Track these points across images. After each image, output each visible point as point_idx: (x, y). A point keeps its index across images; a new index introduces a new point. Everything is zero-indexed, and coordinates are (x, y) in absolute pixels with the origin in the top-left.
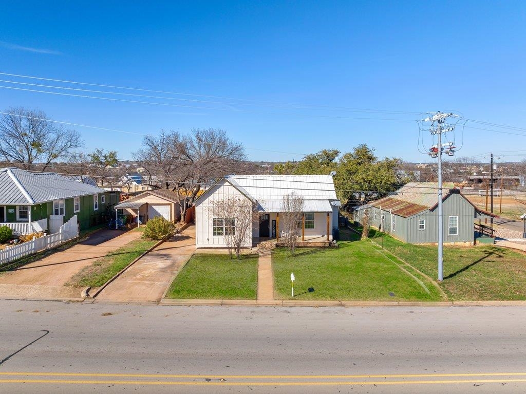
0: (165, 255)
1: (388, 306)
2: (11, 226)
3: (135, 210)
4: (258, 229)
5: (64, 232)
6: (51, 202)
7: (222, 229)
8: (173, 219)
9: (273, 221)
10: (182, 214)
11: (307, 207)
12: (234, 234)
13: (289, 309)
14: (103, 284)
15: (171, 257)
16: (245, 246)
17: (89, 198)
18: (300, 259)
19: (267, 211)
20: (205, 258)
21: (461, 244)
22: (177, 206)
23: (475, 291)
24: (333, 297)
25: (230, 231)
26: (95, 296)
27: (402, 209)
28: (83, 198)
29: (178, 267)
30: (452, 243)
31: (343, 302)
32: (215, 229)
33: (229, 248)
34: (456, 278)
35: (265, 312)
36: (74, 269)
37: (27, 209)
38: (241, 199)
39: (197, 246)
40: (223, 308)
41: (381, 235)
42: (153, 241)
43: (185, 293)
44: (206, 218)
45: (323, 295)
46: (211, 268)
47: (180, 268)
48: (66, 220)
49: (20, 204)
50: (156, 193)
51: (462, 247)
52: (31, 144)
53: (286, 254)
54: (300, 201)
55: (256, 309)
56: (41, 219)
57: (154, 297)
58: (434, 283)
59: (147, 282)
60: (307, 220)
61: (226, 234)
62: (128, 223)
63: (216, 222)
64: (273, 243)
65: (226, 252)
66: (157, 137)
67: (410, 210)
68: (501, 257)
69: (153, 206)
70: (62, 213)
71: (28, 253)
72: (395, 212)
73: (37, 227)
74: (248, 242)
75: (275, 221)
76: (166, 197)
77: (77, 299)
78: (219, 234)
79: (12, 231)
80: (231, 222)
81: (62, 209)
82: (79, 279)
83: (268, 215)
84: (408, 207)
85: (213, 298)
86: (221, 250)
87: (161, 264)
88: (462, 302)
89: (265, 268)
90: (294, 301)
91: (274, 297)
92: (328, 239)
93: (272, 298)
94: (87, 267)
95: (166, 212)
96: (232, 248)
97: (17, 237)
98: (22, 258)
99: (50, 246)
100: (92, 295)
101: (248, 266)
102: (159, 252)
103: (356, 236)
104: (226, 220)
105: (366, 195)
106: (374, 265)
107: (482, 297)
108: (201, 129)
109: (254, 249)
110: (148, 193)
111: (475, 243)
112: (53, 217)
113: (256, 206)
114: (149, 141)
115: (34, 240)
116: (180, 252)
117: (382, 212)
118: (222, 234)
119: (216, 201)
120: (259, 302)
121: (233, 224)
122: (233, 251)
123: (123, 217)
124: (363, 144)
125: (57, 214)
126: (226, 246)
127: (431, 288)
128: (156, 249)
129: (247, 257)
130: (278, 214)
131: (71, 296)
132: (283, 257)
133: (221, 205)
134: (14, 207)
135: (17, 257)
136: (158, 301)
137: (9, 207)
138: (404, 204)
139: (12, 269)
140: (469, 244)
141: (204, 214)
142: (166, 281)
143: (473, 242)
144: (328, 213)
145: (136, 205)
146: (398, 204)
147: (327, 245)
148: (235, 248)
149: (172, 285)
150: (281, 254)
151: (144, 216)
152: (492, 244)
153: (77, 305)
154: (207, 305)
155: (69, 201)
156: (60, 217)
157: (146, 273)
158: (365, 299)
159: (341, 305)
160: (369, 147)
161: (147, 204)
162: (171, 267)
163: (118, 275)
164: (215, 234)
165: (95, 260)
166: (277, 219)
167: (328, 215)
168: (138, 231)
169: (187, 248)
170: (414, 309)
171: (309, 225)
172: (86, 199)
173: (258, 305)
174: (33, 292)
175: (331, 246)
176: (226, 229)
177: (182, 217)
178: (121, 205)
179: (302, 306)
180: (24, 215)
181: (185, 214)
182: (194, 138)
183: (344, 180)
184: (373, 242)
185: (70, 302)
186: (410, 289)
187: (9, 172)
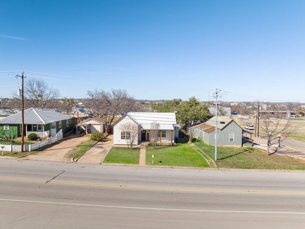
0: (101, 147)
1: (191, 169)
2: (36, 133)
3: (85, 127)
4: (140, 137)
5: (57, 136)
6: (51, 123)
7: (125, 136)
8: (102, 132)
9: (147, 133)
10: (106, 129)
11: (162, 128)
12: (130, 139)
13: (151, 168)
14: (78, 157)
15: (103, 148)
16: (134, 144)
17: (65, 121)
18: (158, 150)
19: (144, 129)
20: (118, 148)
21: (235, 146)
22: (104, 126)
23: (230, 165)
24: (169, 165)
25: (128, 138)
26: (76, 161)
27: (209, 129)
28: (63, 121)
29: (107, 152)
30: (231, 146)
31: (173, 167)
32: (122, 136)
33: (128, 145)
34: (224, 160)
35: (142, 169)
36: (66, 151)
37: (41, 126)
38: (133, 124)
39: (114, 144)
40: (126, 167)
41: (198, 141)
42: (95, 141)
43: (111, 161)
44: (118, 131)
45: (165, 164)
46: (120, 152)
47: (108, 152)
48: (57, 131)
49: (39, 124)
50: (95, 119)
51: (235, 147)
52: (38, 96)
53: (152, 148)
54: (158, 125)
55: (138, 168)
56: (47, 130)
57: (99, 162)
58: (213, 161)
59: (95, 157)
60: (162, 133)
61: (127, 139)
62: (82, 133)
63: (123, 134)
64: (147, 143)
65: (127, 146)
66: (93, 91)
67: (212, 129)
68: (251, 152)
69: (93, 125)
70: (55, 128)
71: (46, 144)
72: (205, 130)
73: (46, 134)
74: (136, 142)
76: (99, 121)
77: (70, 162)
78: (123, 139)
79: (36, 135)
80: (129, 134)
81: (55, 126)
82: (69, 155)
83: (145, 130)
84: (211, 128)
85: (121, 163)
86: (124, 146)
87: (100, 150)
88: (222, 169)
89: (143, 153)
90: (153, 166)
91: (146, 163)
92: (172, 142)
93: (145, 164)
94: (70, 151)
95: (99, 128)
96: (129, 145)
97: (39, 138)
98: (44, 146)
99: (53, 142)
100: (75, 161)
101: (135, 152)
102: (98, 146)
103: (186, 141)
104: (127, 133)
105: (194, 122)
106: (190, 153)
107: (232, 167)
108: (115, 89)
109: (139, 146)
110: (91, 119)
111: (242, 146)
112: (52, 129)
113: (140, 127)
114: (90, 93)
115: (47, 139)
116: (107, 146)
117: (200, 130)
118: (125, 139)
119: (122, 125)
120: (139, 165)
121: (130, 134)
122: (130, 146)
123: (79, 130)
124: (193, 96)
125: (53, 128)
126: (126, 144)
127: (211, 163)
128: (96, 144)
129: (135, 149)
130: (149, 130)
131: (67, 161)
132: (151, 149)
133: (124, 126)
134: (36, 125)
135: (42, 146)
136: (101, 164)
137: (34, 125)
138: (210, 127)
139: (42, 150)
140: (239, 146)
141: (117, 130)
142: (103, 157)
143: (241, 146)
144: (172, 130)
145: (86, 125)
146: (207, 127)
147: (171, 145)
148: (130, 145)
149: (106, 158)
150: (150, 148)
151: (89, 130)
152: (251, 147)
153: (71, 164)
154: (119, 166)
155: (57, 123)
156: (55, 130)
157: (95, 153)
158: (182, 166)
159: (172, 168)
160: (196, 98)
161: (90, 124)
162: (104, 151)
163: (83, 154)
164: (122, 139)
165: (73, 148)
166: (149, 132)
167: (172, 131)
168: (87, 136)
169: (110, 144)
170: (201, 170)
171: (164, 136)
172: (64, 122)
173: (139, 166)
174: (53, 158)
175: (173, 145)
176: (127, 137)
177: (106, 131)
178: (79, 125)
179: (156, 167)
180: (40, 128)
181: (107, 130)
182: (112, 93)
183: (183, 114)
184: (193, 144)
185: (67, 163)
186: (202, 163)
187: (33, 109)
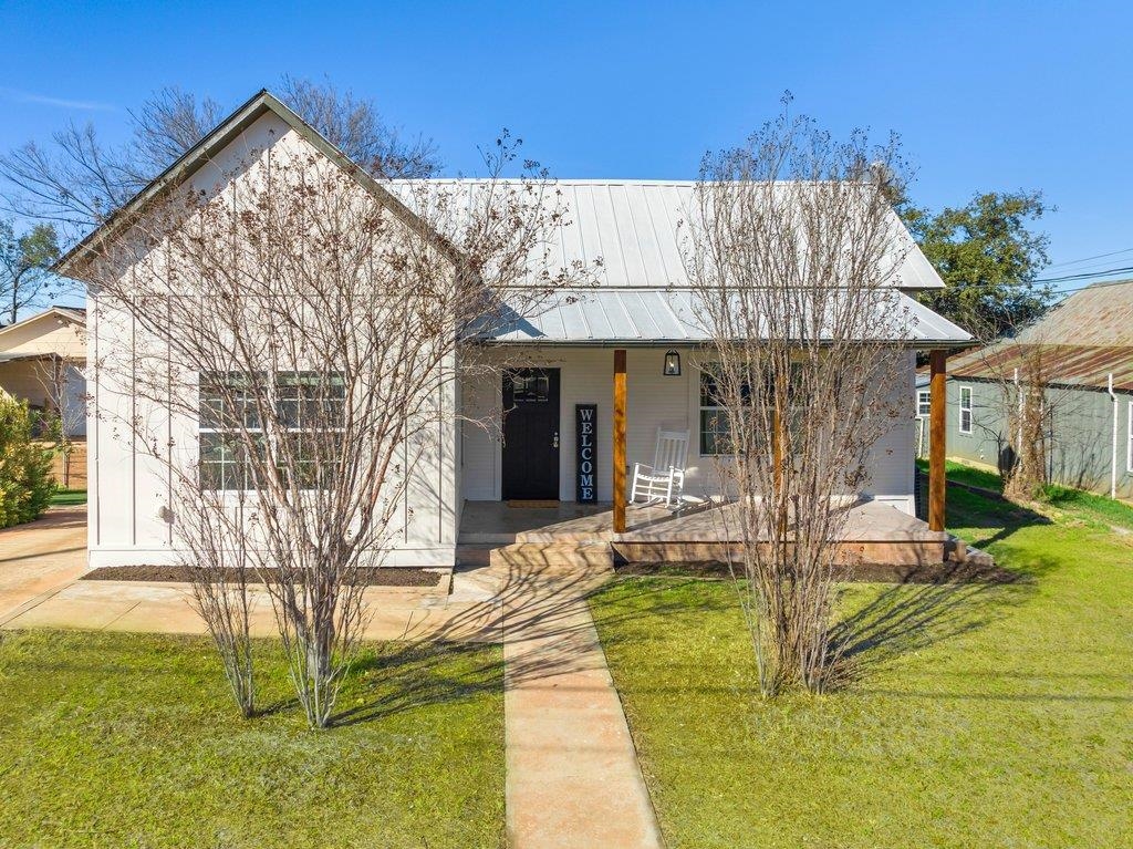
9: (579, 408)
39: (96, 558)
64: (592, 540)
75: (594, 408)
110: (61, 317)
